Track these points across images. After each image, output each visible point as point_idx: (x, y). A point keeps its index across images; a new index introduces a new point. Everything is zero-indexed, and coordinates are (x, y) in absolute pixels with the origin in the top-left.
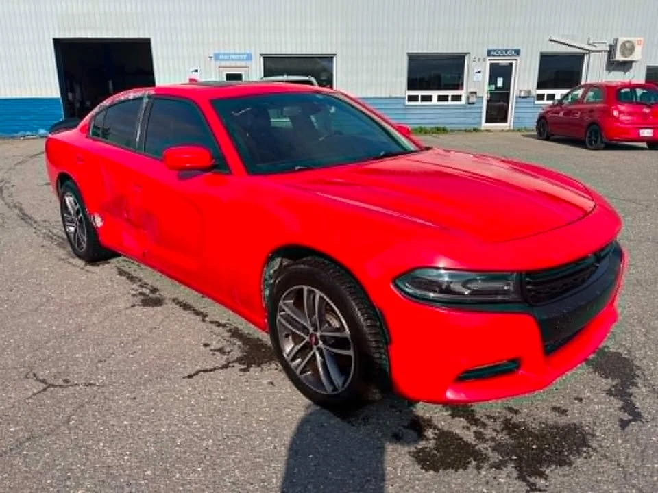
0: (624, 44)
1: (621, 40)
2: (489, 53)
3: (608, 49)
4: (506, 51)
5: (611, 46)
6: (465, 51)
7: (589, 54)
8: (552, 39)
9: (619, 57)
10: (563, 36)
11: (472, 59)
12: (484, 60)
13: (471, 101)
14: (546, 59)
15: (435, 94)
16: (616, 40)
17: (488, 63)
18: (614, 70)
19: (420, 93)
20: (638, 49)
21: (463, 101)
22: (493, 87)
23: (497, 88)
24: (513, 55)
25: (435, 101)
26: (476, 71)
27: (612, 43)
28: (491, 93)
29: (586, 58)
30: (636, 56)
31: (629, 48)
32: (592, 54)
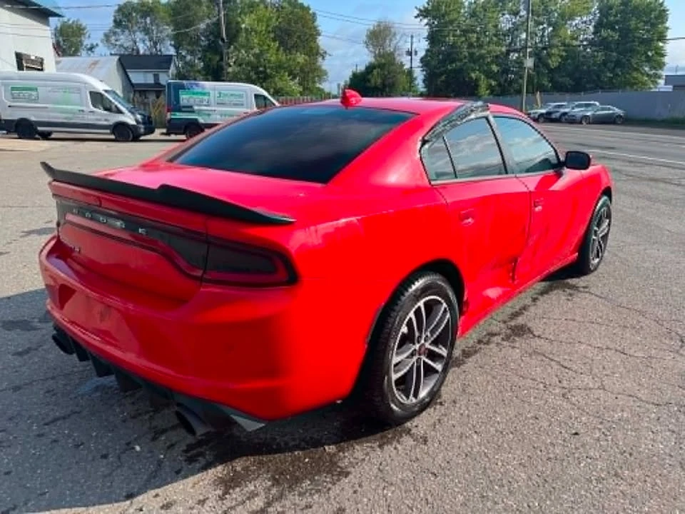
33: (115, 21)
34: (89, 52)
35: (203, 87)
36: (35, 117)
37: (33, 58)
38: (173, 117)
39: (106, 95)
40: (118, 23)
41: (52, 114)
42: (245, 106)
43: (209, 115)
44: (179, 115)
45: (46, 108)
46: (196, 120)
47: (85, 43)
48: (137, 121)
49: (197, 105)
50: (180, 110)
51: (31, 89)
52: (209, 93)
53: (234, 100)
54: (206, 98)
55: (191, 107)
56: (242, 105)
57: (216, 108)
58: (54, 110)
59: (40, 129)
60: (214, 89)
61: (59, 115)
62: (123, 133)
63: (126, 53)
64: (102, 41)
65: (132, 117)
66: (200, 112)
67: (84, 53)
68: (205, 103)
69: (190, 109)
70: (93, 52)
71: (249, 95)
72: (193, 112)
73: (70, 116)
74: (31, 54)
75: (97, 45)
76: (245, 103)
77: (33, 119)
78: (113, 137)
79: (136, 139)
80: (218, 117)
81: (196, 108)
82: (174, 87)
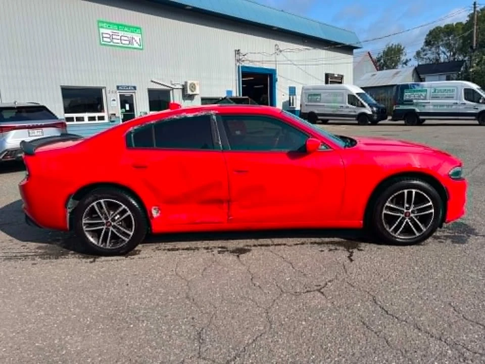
0: (191, 84)
1: (189, 82)
2: (118, 87)
3: (181, 87)
4: (128, 87)
5: (183, 86)
6: (102, 86)
7: (173, 90)
8: (153, 80)
9: (189, 92)
10: (158, 79)
11: (108, 92)
12: (116, 92)
13: (112, 120)
14: (151, 92)
15: (86, 115)
16: (186, 83)
17: (118, 94)
18: (187, 99)
19: (75, 115)
20: (197, 88)
21: (106, 120)
22: (124, 110)
23: (126, 111)
24: (131, 90)
25: (86, 121)
26: (112, 99)
27: (183, 83)
28: (124, 115)
29: (171, 92)
30: (197, 91)
31: (193, 87)
32: (174, 90)
33: (426, 42)
34: (404, 65)
35: (423, 87)
36: (318, 110)
37: (336, 76)
38: (397, 108)
39: (357, 96)
40: (428, 43)
41: (326, 109)
42: (455, 98)
43: (424, 106)
44: (401, 107)
45: (324, 106)
46: (414, 110)
47: (402, 59)
48: (373, 111)
49: (416, 99)
50: (403, 104)
51: (317, 95)
52: (426, 90)
53: (446, 94)
54: (423, 94)
55: (411, 101)
56: (453, 97)
57: (431, 101)
58: (328, 107)
59: (319, 117)
60: (431, 87)
61: (329, 109)
62: (363, 119)
63: (431, 63)
64: (414, 57)
65: (370, 109)
66: (417, 105)
67: (400, 66)
68: (422, 97)
69: (410, 102)
70: (406, 65)
71: (460, 90)
72: (412, 104)
73: (335, 109)
74: (335, 73)
75: (410, 60)
76: (455, 96)
77: (316, 112)
78: (357, 122)
79: (375, 123)
80: (431, 107)
81: (415, 101)
82: (401, 89)
